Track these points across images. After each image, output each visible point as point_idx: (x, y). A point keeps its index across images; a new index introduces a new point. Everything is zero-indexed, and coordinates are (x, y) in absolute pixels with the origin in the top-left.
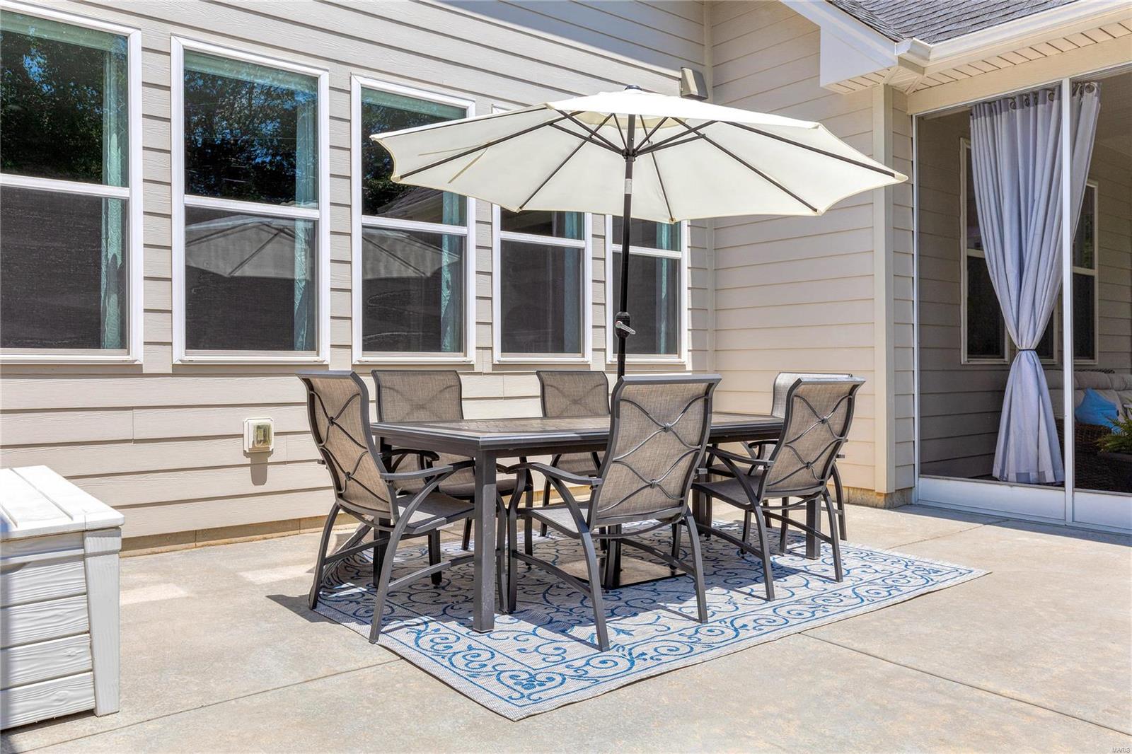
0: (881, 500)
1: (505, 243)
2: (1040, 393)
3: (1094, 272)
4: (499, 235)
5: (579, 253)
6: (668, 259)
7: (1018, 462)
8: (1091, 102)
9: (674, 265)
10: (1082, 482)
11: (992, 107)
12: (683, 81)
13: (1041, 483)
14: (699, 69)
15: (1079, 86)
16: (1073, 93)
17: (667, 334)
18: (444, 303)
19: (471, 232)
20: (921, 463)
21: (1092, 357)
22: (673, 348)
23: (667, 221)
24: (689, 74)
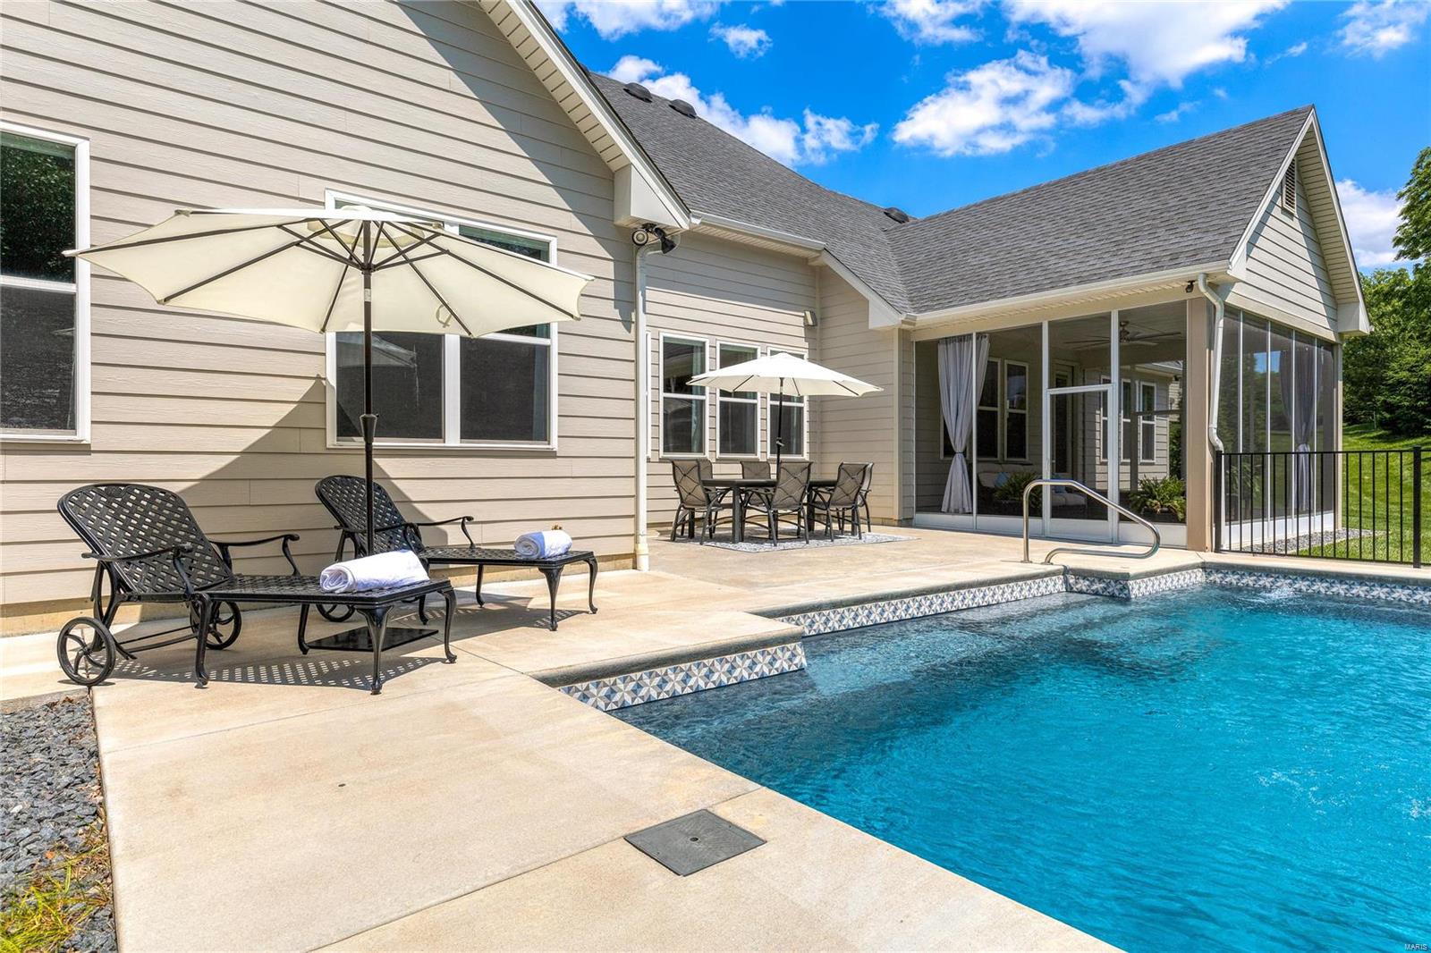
0: (896, 523)
1: (721, 402)
2: (963, 472)
3: (1026, 412)
4: (719, 399)
5: (754, 406)
6: (797, 407)
7: (955, 505)
8: (986, 343)
9: (800, 409)
10: (980, 512)
11: (947, 340)
12: (805, 317)
13: (964, 513)
14: (813, 310)
15: (980, 335)
16: (977, 338)
17: (797, 444)
18: (693, 430)
19: (707, 398)
20: (917, 507)
21: (1025, 457)
22: (799, 452)
23: (797, 395)
24: (808, 313)
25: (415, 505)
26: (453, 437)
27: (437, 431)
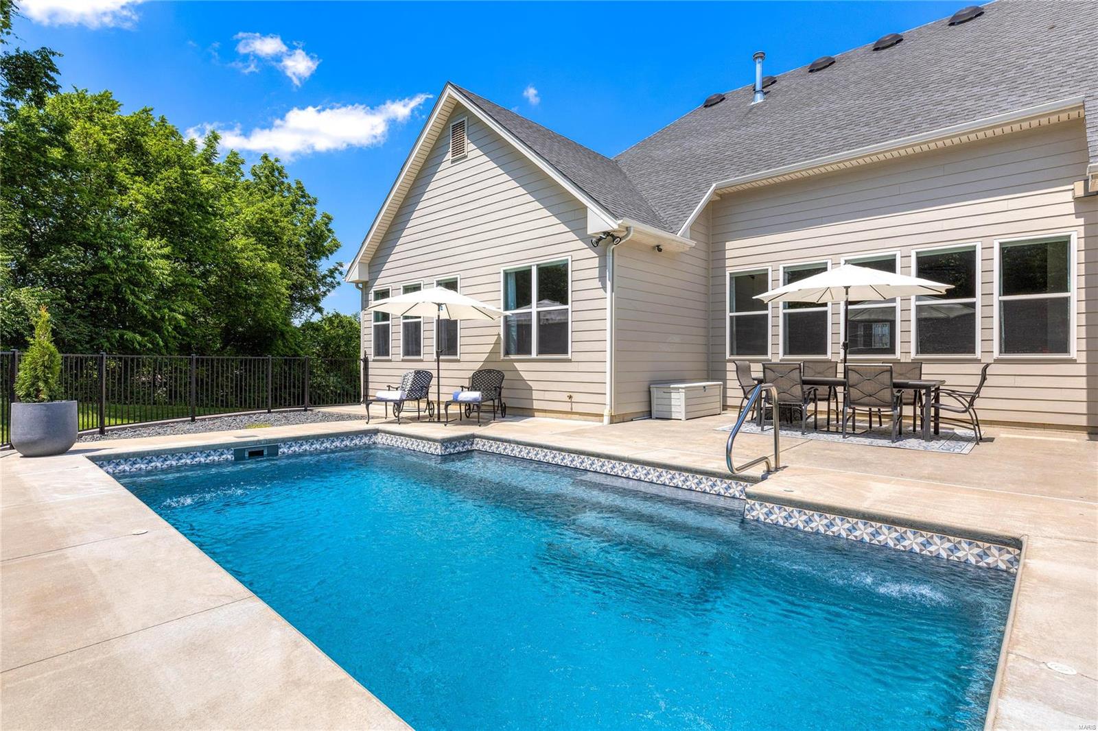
25: (528, 382)
26: (534, 355)
27: (529, 353)
